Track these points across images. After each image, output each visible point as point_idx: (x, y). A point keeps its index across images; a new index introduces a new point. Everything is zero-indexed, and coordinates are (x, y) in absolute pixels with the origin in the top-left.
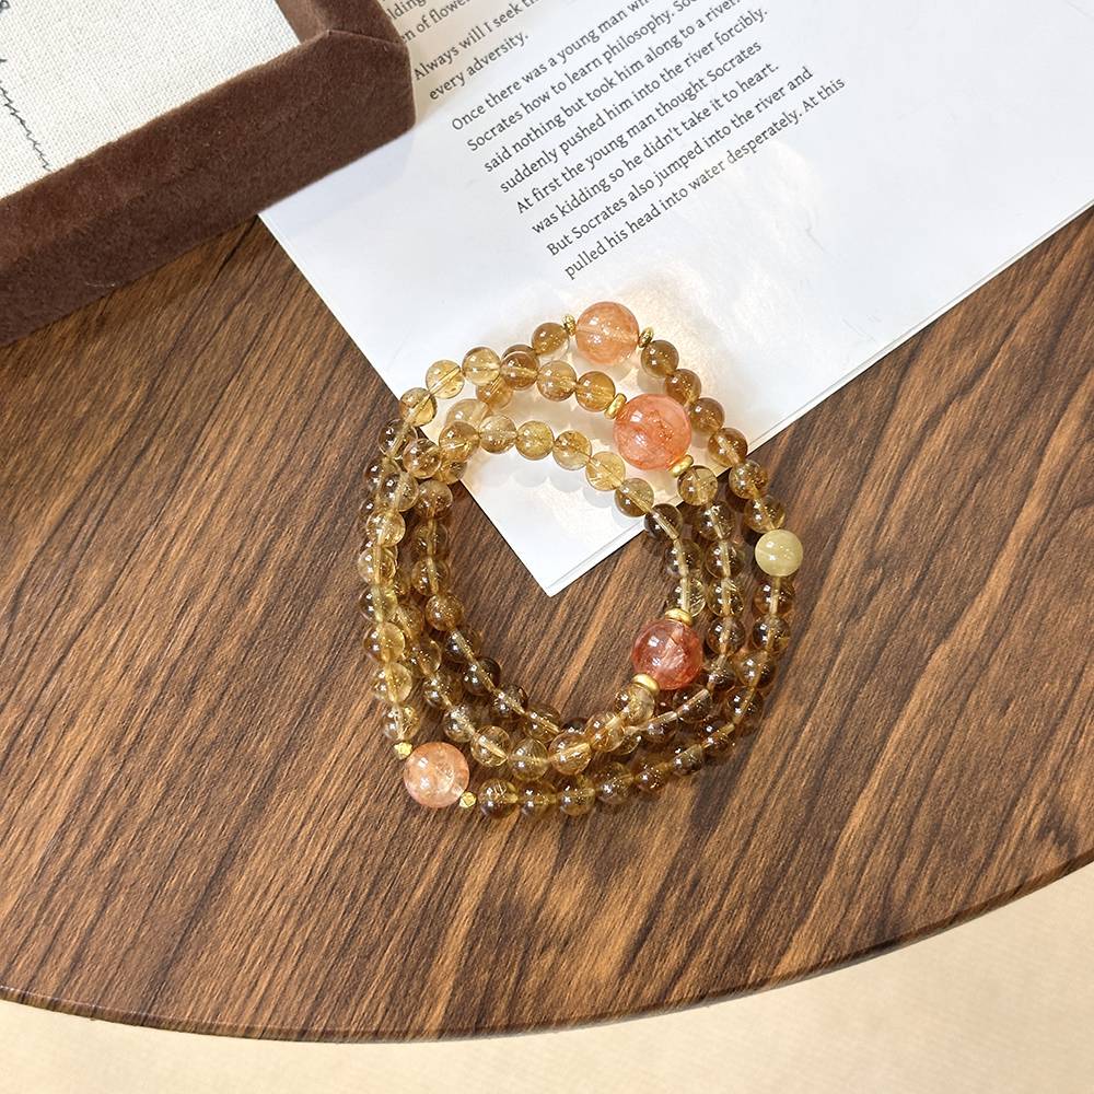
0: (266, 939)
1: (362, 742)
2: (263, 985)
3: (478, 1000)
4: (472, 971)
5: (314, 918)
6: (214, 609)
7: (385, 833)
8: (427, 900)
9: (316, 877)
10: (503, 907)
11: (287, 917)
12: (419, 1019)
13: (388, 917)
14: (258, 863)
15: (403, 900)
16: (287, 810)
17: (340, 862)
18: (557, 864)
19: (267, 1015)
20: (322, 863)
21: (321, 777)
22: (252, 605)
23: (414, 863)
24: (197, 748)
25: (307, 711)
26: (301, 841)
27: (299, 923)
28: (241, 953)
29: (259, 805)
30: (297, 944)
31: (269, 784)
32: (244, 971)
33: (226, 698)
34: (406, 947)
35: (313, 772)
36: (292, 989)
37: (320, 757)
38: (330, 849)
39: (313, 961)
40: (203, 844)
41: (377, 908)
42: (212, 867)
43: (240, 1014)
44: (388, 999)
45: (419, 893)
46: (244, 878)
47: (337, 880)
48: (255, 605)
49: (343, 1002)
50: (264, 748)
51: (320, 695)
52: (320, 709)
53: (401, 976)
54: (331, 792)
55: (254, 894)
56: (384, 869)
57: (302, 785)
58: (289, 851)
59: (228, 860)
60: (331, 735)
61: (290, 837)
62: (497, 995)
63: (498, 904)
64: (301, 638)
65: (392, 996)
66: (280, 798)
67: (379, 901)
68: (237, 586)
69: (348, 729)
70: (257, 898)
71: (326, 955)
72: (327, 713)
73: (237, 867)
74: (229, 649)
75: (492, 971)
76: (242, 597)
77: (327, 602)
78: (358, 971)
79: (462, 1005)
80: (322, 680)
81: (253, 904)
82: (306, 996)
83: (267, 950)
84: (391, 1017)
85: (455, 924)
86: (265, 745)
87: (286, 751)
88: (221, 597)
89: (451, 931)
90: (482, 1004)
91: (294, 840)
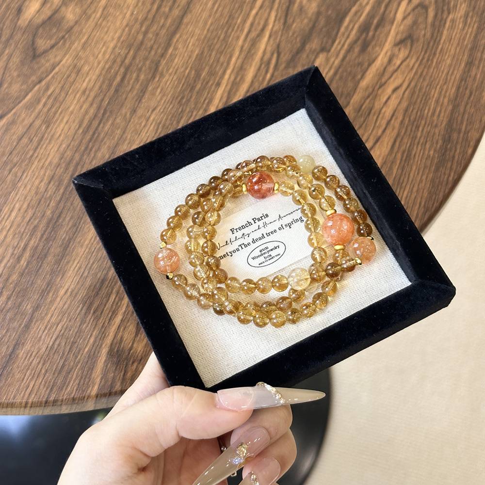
0: (32, 371)
1: (64, 302)
2: (31, 386)
3: (110, 383)
4: (107, 374)
5: (49, 362)
6: (9, 265)
7: (73, 331)
8: (90, 351)
9: (49, 348)
10: (118, 351)
11: (39, 363)
12: (89, 391)
13: (76, 359)
14: (27, 347)
15: (81, 353)
16: (38, 328)
17: (57, 342)
18: (136, 334)
19: (33, 396)
20: (51, 343)
21: (49, 315)
22: (22, 262)
23: (84, 340)
24: (4, 310)
25: (44, 293)
26: (43, 337)
27: (44, 364)
28: (23, 377)
29: (27, 327)
30: (43, 371)
31: (31, 320)
32: (24, 382)
33: (14, 293)
34: (82, 368)
35: (46, 314)
36: (42, 387)
37: (49, 309)
38: (54, 338)
39: (50, 376)
40: (8, 342)
41: (71, 356)
42: (11, 349)
43: (23, 397)
44: (77, 386)
45: (87, 349)
46: (23, 351)
47: (57, 348)
48: (23, 262)
49: (61, 389)
50: (28, 307)
51: (48, 289)
52: (48, 294)
53: (82, 378)
54: (53, 320)
55: (27, 356)
56: (74, 343)
57: (42, 319)
58: (39, 341)
59: (17, 345)
60: (52, 302)
61: (39, 336)
62: (117, 381)
63: (115, 350)
64: (40, 271)
65: (79, 384)
66: (35, 324)
67: (73, 353)
68: (16, 257)
69: (58, 299)
70: (28, 357)
71: (54, 374)
72: (51, 295)
73: (20, 348)
74: (14, 277)
75: (114, 373)
76: (19, 259)
77: (49, 258)
78: (66, 378)
79: (104, 385)
80: (48, 284)
81: (26, 360)
82: (47, 388)
83: (32, 374)
84: (79, 391)
85: (100, 358)
86: (29, 307)
87: (37, 308)
88: (11, 261)
89: (99, 361)
90: (111, 384)
91: (41, 337)
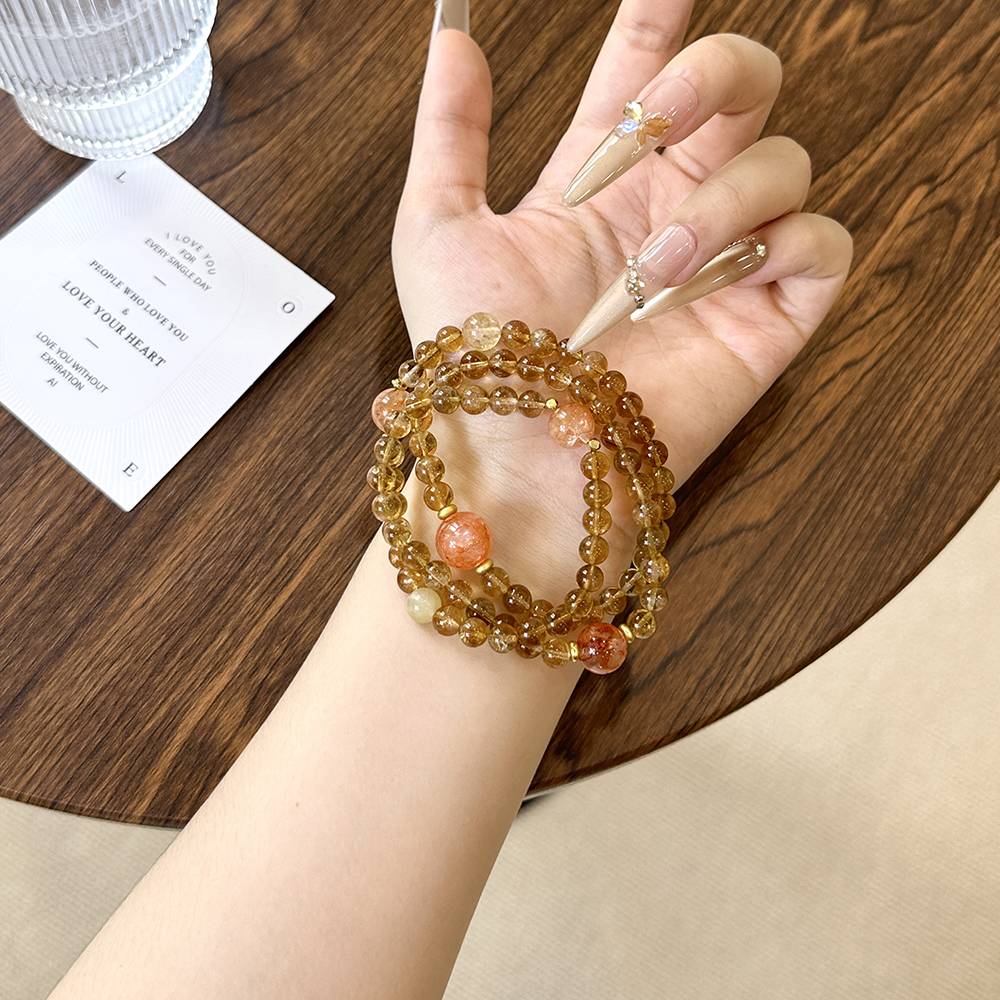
0: (44, 738)
1: (135, 622)
2: (35, 768)
3: (171, 802)
4: (172, 781)
5: (78, 731)
6: (60, 523)
7: (136, 683)
8: (154, 730)
9: (85, 703)
10: (202, 744)
11: (59, 728)
12: (131, 807)
13: (126, 738)
14: (49, 690)
15: (138, 728)
16: (76, 661)
17: (102, 698)
18: (243, 721)
19: (34, 787)
20: (91, 696)
21: (103, 641)
22: (84, 524)
23: (150, 706)
24: (28, 609)
25: (105, 595)
26: (81, 679)
27: (68, 732)
28: (26, 745)
29: (59, 653)
30: (63, 745)
31: (68, 641)
32: (25, 757)
33: (54, 581)
34: (133, 760)
35: (99, 637)
36: (54, 774)
37: (106, 628)
38: (99, 688)
39: (71, 758)
40: (18, 671)
41: (120, 730)
42: (19, 687)
43: (16, 784)
44: (113, 790)
45: (149, 725)
46: (39, 697)
47: (99, 708)
48: (86, 526)
49: (84, 788)
50: (71, 616)
51: (115, 589)
52: (112, 597)
53: (126, 777)
54: (107, 651)
55: (43, 708)
56: (131, 706)
57: (89, 644)
58: (72, 685)
59: (31, 684)
60: (116, 615)
61: (75, 675)
62: (185, 800)
63: (199, 741)
64: (111, 550)
65: (117, 790)
66: (74, 650)
67: (123, 726)
68: (77, 511)
69: (128, 614)
70: (45, 711)
71: (80, 756)
72: (117, 601)
73: (36, 688)
74: (63, 550)
75: (185, 784)
76: (80, 518)
77: (134, 530)
78: (98, 769)
79: (161, 803)
80: (120, 578)
81: (41, 715)
82: (62, 780)
83: (43, 746)
84: (113, 802)
85: (169, 749)
86: (72, 614)
87: (84, 621)
88: (66, 516)
89: (164, 754)
90: (174, 804)
91: (77, 678)
